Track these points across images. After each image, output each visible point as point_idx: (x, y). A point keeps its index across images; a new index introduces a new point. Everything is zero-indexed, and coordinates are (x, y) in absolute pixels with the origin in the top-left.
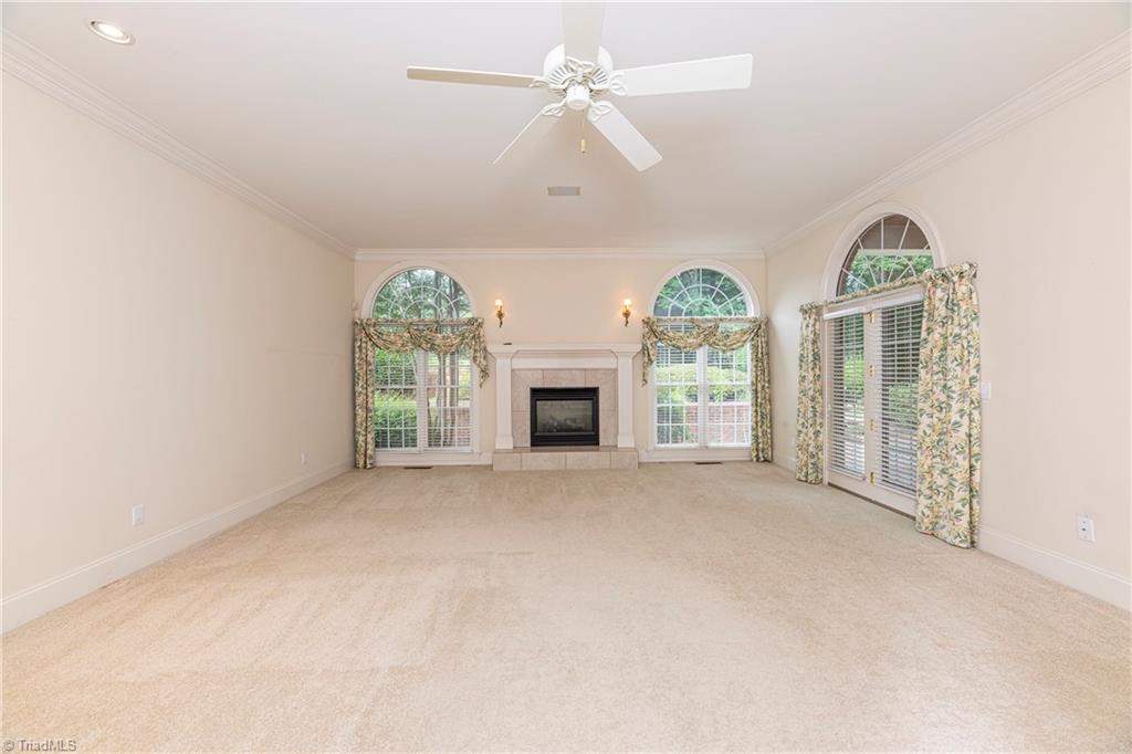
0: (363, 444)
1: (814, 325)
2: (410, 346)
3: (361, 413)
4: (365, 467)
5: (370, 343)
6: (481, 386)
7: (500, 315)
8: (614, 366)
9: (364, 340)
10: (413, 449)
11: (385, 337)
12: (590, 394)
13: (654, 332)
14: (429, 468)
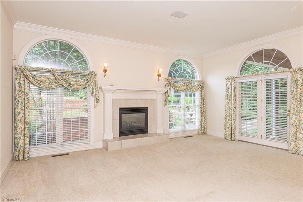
0: (22, 145)
1: (234, 84)
2: (54, 85)
3: (20, 126)
4: (24, 158)
5: (27, 82)
6: (95, 107)
7: (105, 71)
8: (155, 98)
9: (22, 79)
10: (54, 144)
11: (37, 78)
12: (144, 110)
13: (170, 84)
14: (68, 154)
